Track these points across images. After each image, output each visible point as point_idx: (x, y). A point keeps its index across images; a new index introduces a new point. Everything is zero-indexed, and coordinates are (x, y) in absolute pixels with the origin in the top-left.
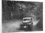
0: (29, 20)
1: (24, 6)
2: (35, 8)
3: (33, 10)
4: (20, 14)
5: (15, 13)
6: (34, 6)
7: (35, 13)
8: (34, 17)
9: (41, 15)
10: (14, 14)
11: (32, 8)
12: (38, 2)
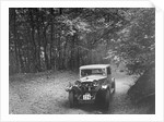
0: (100, 72)
1: (83, 26)
2: (123, 31)
3: (116, 37)
4: (68, 52)
5: (52, 50)
6: (119, 24)
7: (123, 50)
8: (118, 64)
9: (144, 55)
10: (48, 53)
11: (111, 31)
12: (135, 10)
